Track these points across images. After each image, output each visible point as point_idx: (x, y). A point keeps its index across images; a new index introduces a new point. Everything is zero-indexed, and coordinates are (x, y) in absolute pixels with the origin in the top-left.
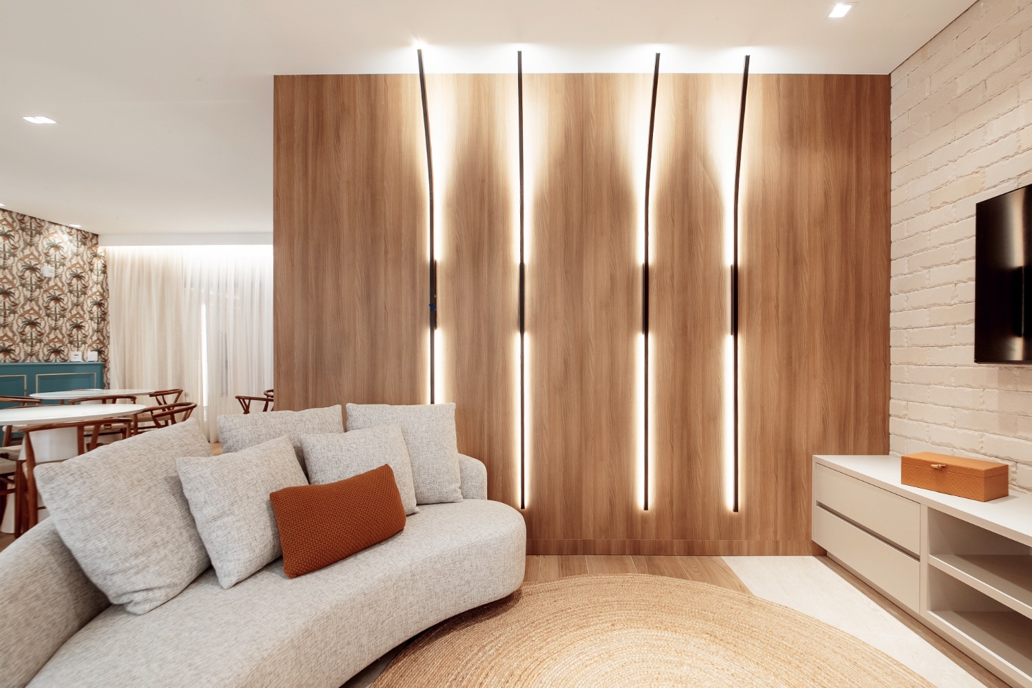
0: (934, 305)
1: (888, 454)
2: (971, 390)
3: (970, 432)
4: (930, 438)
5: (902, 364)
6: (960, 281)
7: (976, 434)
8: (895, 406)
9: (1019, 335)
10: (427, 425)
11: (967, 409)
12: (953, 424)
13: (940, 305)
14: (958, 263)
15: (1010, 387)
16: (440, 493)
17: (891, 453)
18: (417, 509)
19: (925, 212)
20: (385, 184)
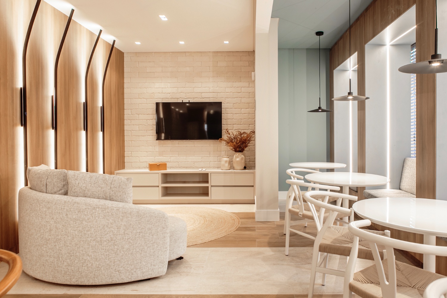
0: (141, 125)
1: (124, 169)
2: (151, 147)
3: (151, 157)
4: (140, 161)
5: (129, 141)
6: (148, 119)
7: (153, 157)
8: (126, 154)
9: (163, 133)
11: (151, 152)
12: (146, 156)
13: (142, 125)
14: (147, 115)
15: (161, 145)
17: (125, 168)
19: (137, 98)
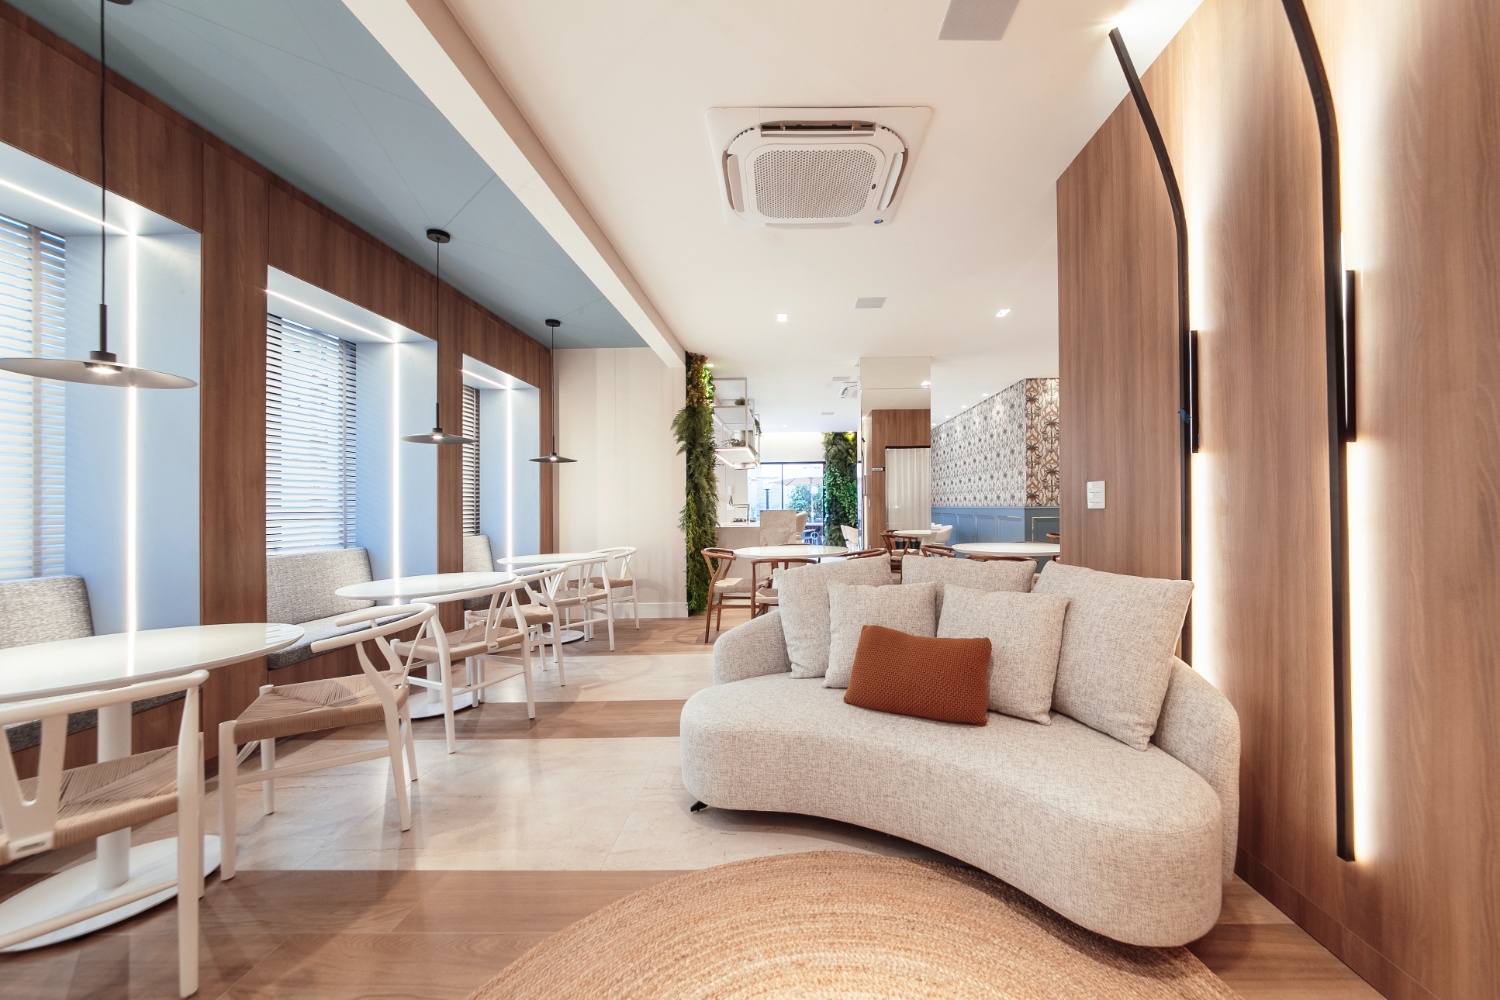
10: (1110, 608)
16: (1099, 717)
18: (1045, 718)
20: (1140, 243)
